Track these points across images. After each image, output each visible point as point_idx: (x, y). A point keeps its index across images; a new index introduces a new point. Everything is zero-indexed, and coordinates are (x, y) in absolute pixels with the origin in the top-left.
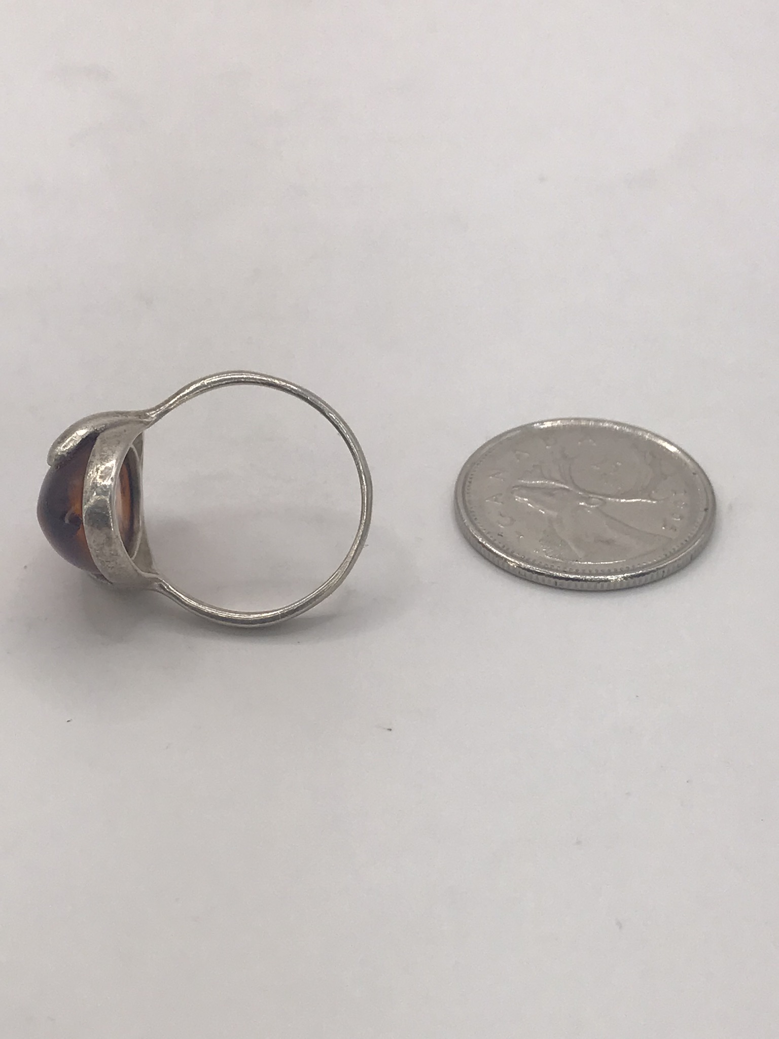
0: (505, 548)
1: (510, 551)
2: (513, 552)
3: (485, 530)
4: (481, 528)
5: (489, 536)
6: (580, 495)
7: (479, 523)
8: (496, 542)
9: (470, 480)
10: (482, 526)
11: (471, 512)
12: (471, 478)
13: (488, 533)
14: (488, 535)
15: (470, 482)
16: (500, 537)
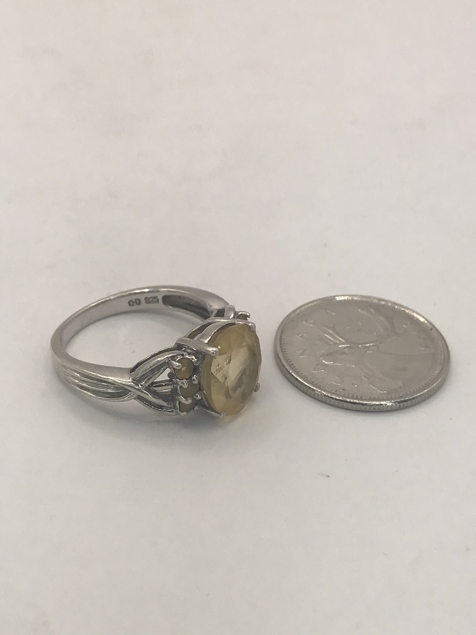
0: (353, 396)
1: (359, 397)
2: (362, 398)
3: (332, 390)
4: (328, 390)
5: (338, 393)
6: (361, 347)
7: (325, 388)
8: (346, 395)
9: (291, 363)
10: (328, 389)
11: (312, 382)
12: (290, 362)
13: (336, 391)
14: (336, 393)
15: (292, 364)
16: (345, 391)
